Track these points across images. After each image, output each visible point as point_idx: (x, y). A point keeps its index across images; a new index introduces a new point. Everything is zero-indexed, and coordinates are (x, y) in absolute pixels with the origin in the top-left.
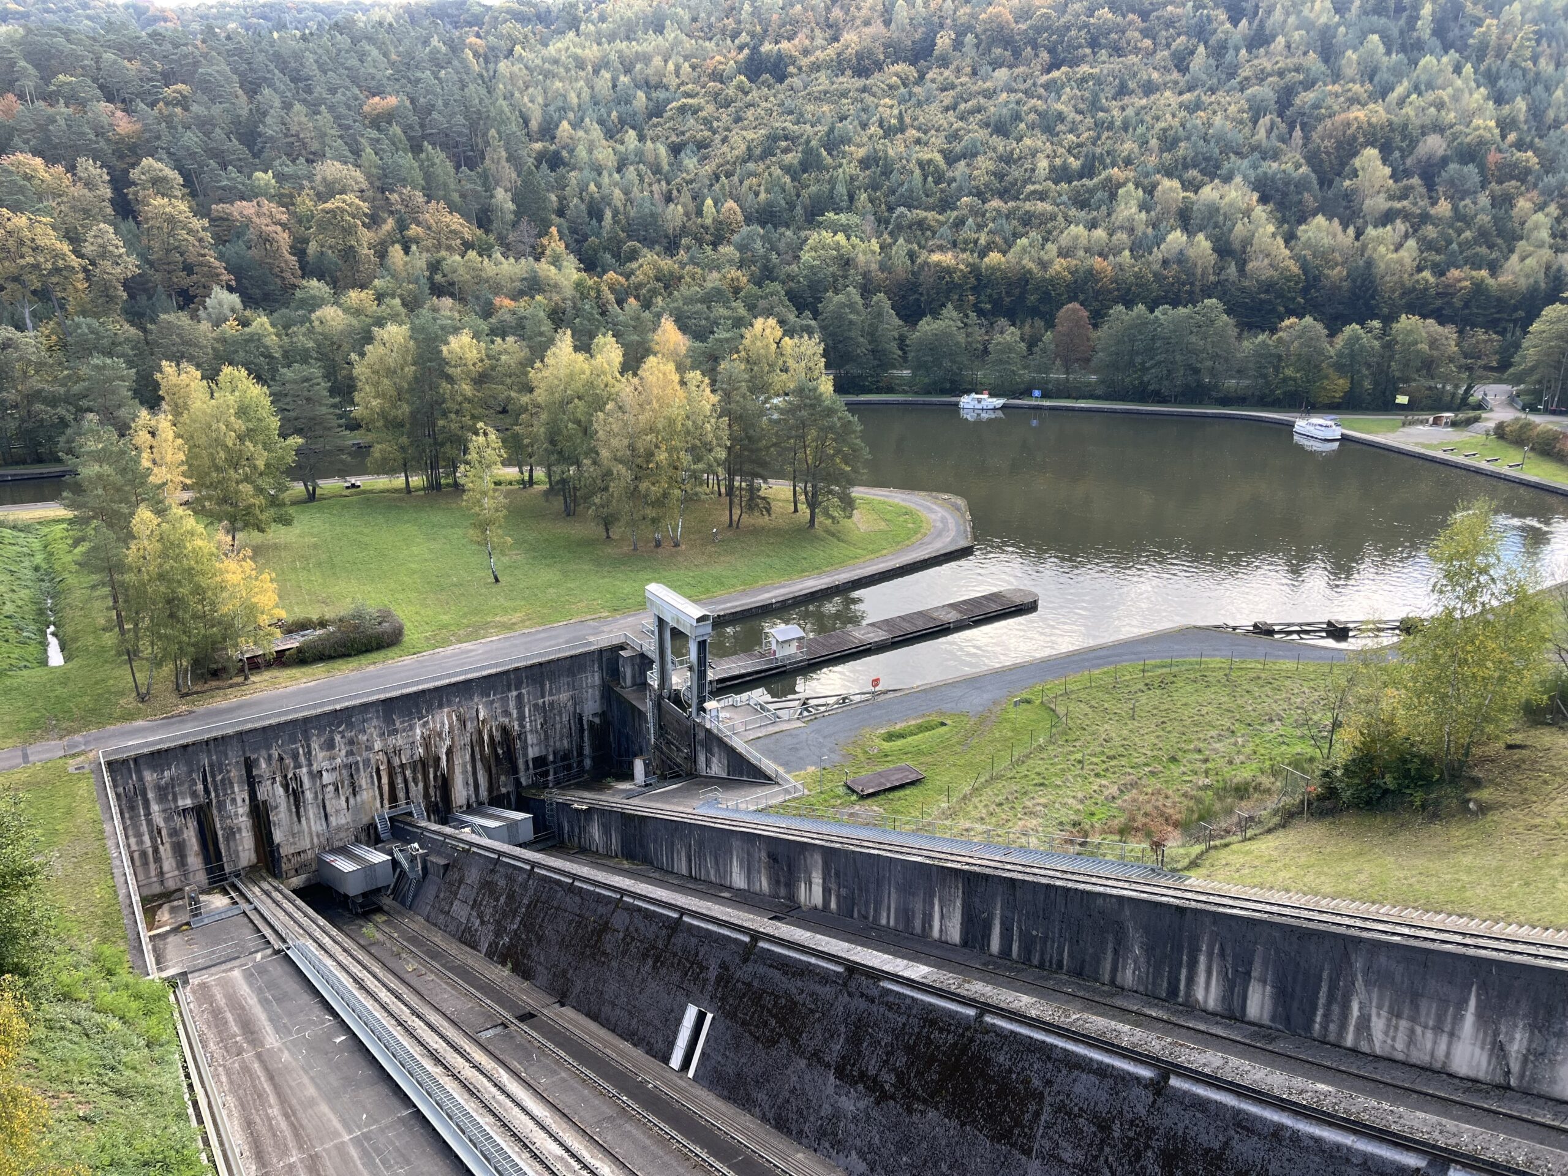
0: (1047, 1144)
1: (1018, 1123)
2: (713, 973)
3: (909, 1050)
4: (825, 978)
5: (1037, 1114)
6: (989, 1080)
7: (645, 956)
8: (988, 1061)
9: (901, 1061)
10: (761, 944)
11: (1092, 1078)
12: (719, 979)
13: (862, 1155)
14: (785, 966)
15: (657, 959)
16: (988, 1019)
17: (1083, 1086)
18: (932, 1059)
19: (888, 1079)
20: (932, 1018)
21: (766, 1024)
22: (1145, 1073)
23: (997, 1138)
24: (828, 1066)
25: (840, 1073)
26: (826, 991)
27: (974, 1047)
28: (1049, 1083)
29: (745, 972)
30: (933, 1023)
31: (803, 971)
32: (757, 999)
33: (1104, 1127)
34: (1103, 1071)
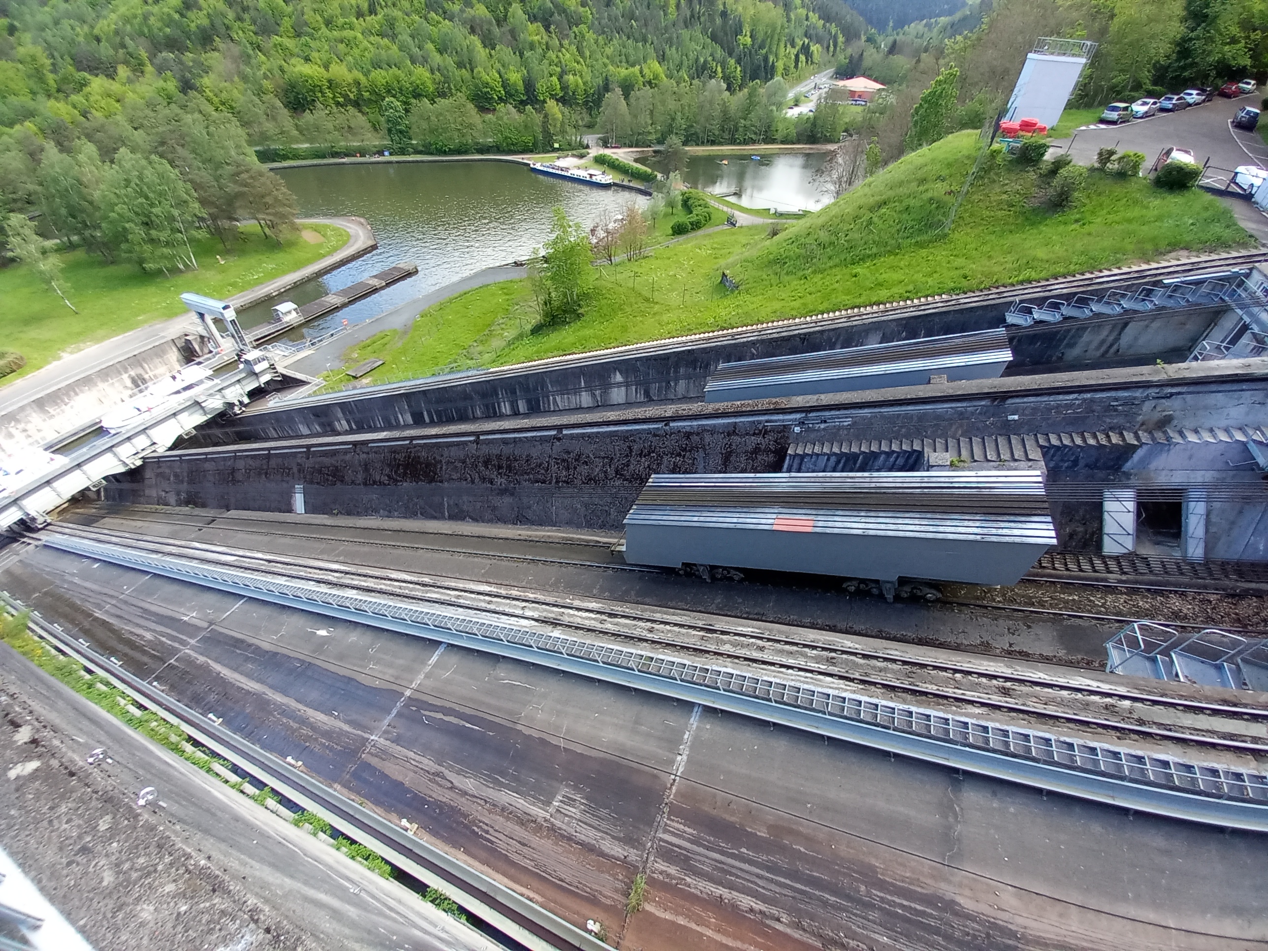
0: (447, 476)
1: (435, 474)
2: (295, 470)
3: (389, 465)
4: (346, 452)
5: (441, 468)
6: (421, 464)
7: (260, 474)
8: (419, 457)
9: (387, 471)
10: (312, 449)
11: (456, 448)
12: (299, 471)
13: (384, 509)
14: (325, 454)
15: (266, 474)
16: (414, 442)
17: (454, 451)
18: (399, 465)
19: (385, 479)
20: (393, 450)
21: (328, 480)
22: (472, 438)
23: (430, 482)
24: (359, 484)
25: (365, 484)
26: (348, 457)
27: (413, 455)
28: (442, 456)
29: (308, 464)
30: (395, 452)
31: (334, 453)
32: (320, 471)
33: (464, 462)
34: (458, 444)
